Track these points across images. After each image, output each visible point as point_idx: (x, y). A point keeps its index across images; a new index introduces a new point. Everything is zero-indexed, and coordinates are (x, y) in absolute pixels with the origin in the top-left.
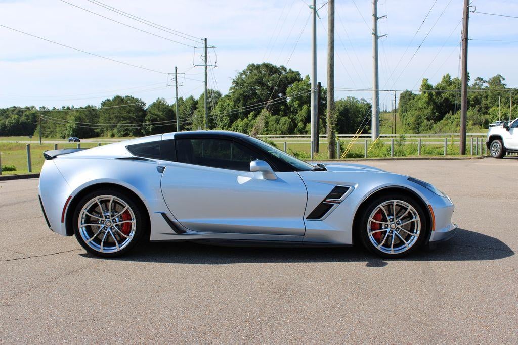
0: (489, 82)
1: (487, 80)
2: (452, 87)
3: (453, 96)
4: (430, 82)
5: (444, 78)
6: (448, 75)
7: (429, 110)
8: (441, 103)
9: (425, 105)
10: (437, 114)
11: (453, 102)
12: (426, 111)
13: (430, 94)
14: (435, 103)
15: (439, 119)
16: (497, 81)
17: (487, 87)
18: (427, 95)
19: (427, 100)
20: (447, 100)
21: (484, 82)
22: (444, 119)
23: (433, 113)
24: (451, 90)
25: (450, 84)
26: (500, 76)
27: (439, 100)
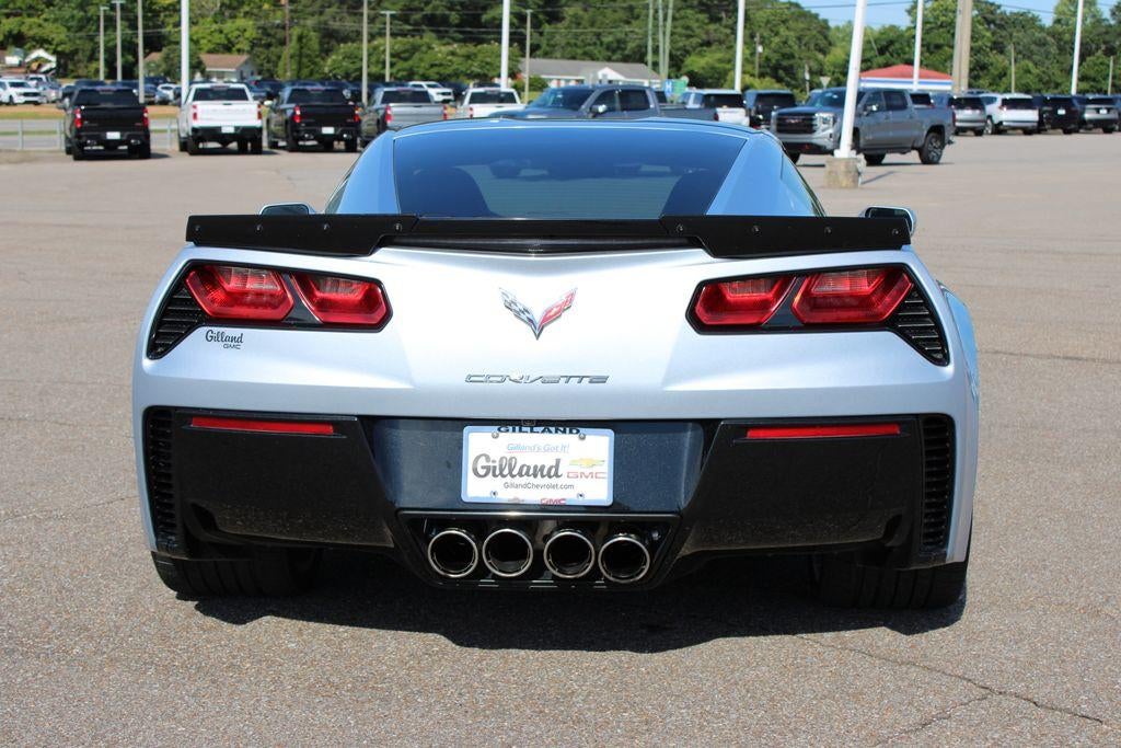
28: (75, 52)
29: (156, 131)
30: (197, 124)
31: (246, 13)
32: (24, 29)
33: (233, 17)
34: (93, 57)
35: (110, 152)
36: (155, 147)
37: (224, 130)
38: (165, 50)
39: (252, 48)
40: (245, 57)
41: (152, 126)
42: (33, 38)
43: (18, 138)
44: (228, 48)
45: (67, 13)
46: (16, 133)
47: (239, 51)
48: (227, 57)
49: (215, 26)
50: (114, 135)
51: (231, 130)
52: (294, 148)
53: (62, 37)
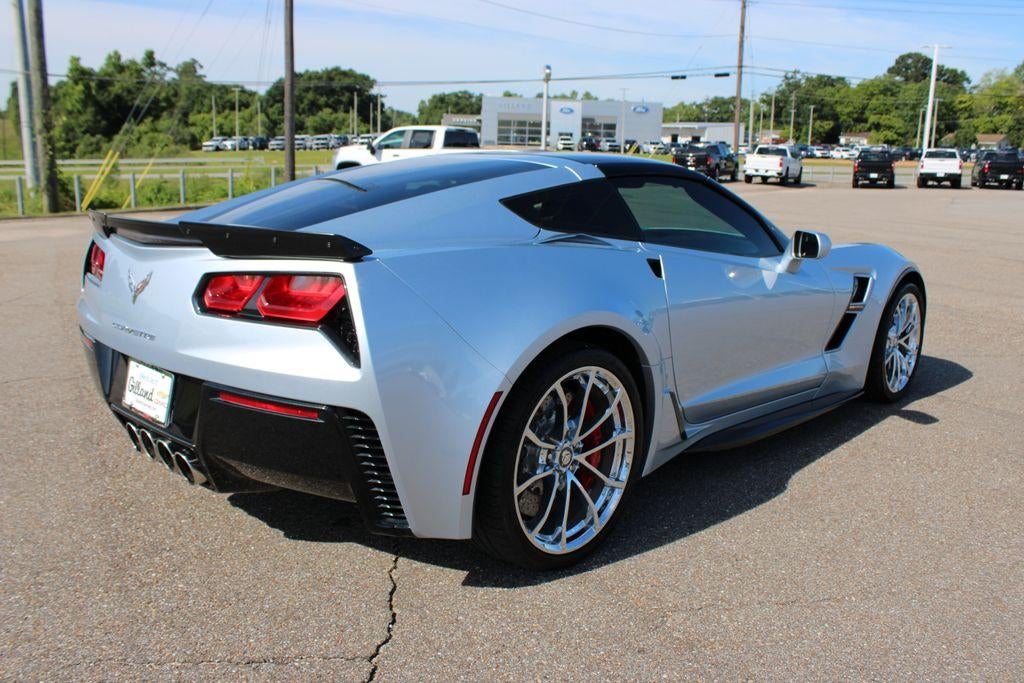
0: (176, 71)
1: (174, 67)
2: (126, 74)
3: (129, 92)
4: (85, 64)
5: (110, 57)
6: (116, 53)
7: (88, 116)
8: (108, 104)
9: (79, 106)
10: (104, 123)
11: (130, 104)
12: (82, 118)
13: (87, 87)
14: (97, 103)
15: (110, 132)
16: (189, 69)
17: (174, 79)
18: (80, 87)
19: (83, 96)
20: (118, 98)
21: (169, 69)
22: (121, 132)
23: (96, 122)
24: (125, 80)
25: (121, 69)
26: (194, 61)
27: (103, 98)
28: (907, 133)
29: (899, 175)
30: (923, 171)
31: (1008, 112)
32: (881, 121)
33: (1000, 114)
34: (915, 136)
35: (873, 184)
36: (896, 183)
37: (938, 175)
38: (956, 132)
39: (1010, 130)
40: (1003, 136)
41: (896, 171)
42: (885, 126)
43: (831, 176)
44: (995, 131)
45: (905, 113)
46: (829, 173)
47: (1002, 133)
48: (994, 136)
49: (988, 119)
50: (874, 176)
51: (942, 175)
52: (983, 186)
53: (901, 125)
